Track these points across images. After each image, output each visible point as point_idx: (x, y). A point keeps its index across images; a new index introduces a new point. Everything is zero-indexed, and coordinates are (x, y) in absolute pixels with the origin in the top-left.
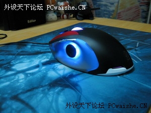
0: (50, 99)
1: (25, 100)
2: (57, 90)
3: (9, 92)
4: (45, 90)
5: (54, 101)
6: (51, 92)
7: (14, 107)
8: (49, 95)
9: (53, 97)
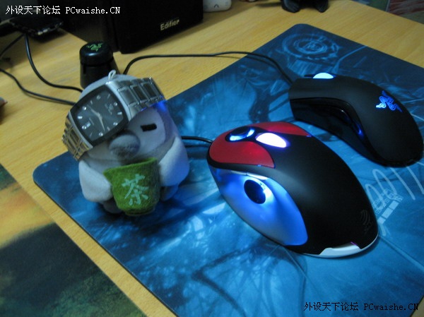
0: (257, 282)
1: (216, 281)
2: (265, 264)
3: (186, 262)
4: (245, 261)
5: (263, 287)
6: (256, 268)
7: (203, 295)
8: (254, 272)
9: (261, 278)
